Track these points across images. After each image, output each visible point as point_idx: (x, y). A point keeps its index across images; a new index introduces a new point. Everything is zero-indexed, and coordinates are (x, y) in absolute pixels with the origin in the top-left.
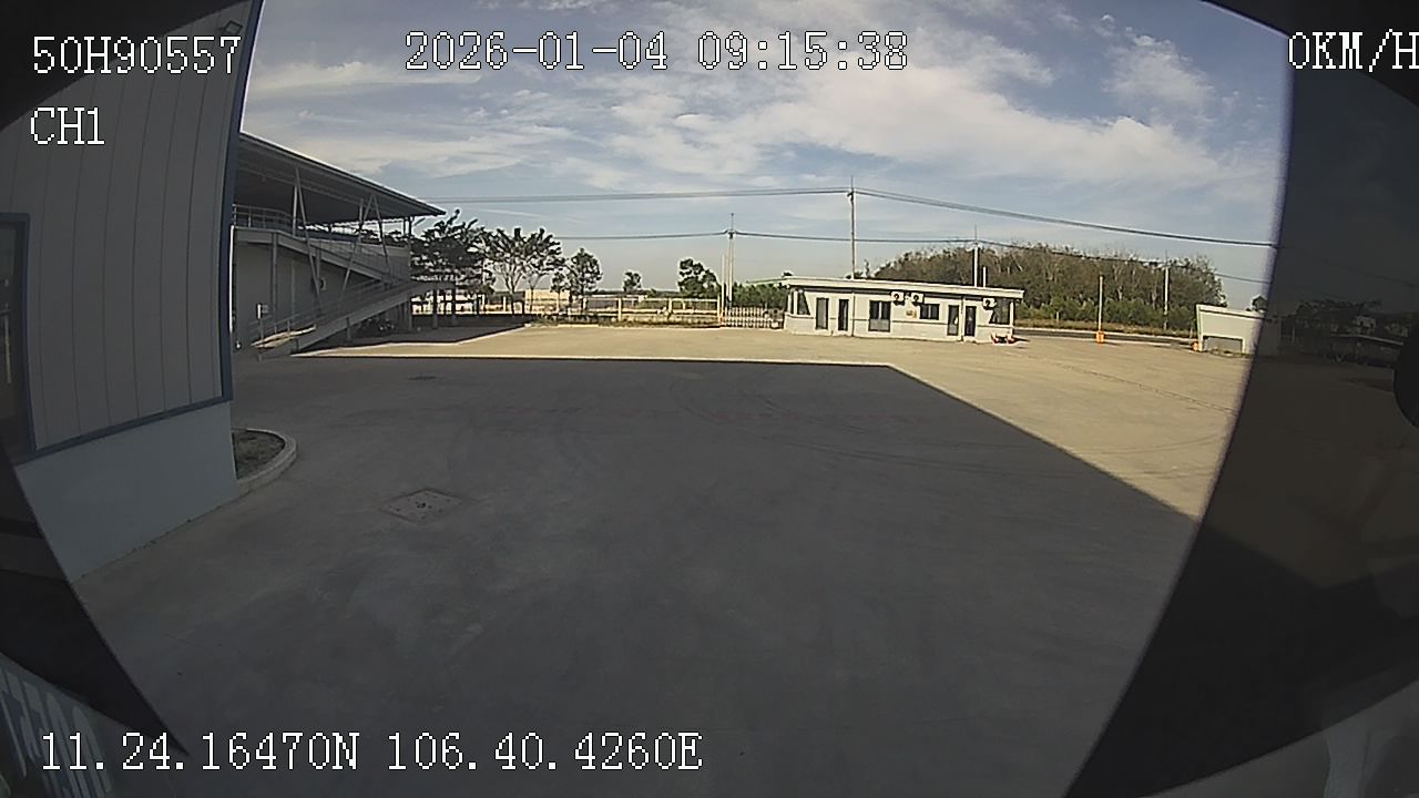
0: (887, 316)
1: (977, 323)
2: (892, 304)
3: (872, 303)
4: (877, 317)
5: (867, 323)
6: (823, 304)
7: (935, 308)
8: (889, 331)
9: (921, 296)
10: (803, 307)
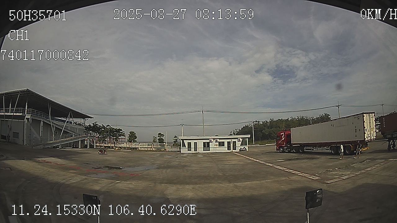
0: (209, 146)
1: (237, 146)
2: (210, 143)
3: (204, 143)
4: (206, 147)
5: (203, 149)
6: (189, 144)
7: (223, 143)
8: (209, 150)
9: (218, 140)
10: (184, 145)
